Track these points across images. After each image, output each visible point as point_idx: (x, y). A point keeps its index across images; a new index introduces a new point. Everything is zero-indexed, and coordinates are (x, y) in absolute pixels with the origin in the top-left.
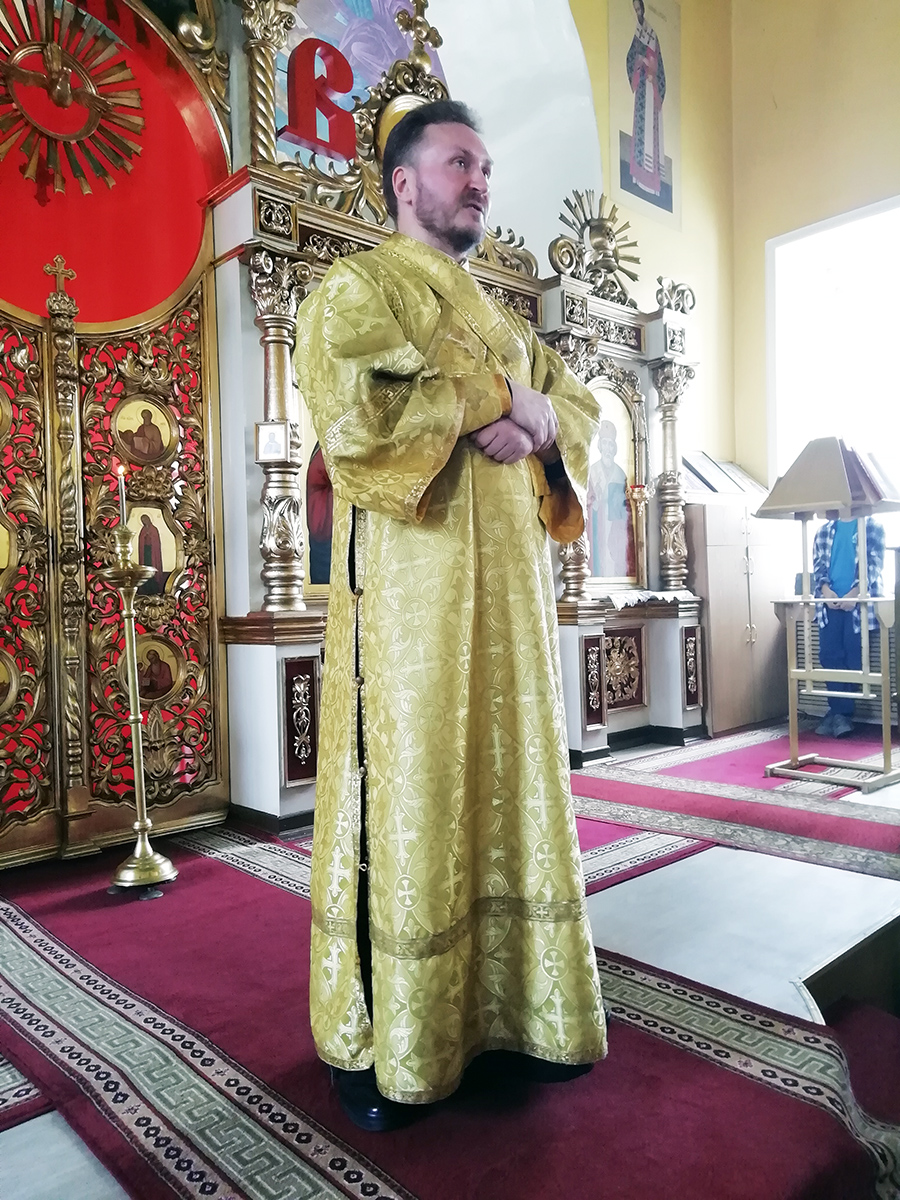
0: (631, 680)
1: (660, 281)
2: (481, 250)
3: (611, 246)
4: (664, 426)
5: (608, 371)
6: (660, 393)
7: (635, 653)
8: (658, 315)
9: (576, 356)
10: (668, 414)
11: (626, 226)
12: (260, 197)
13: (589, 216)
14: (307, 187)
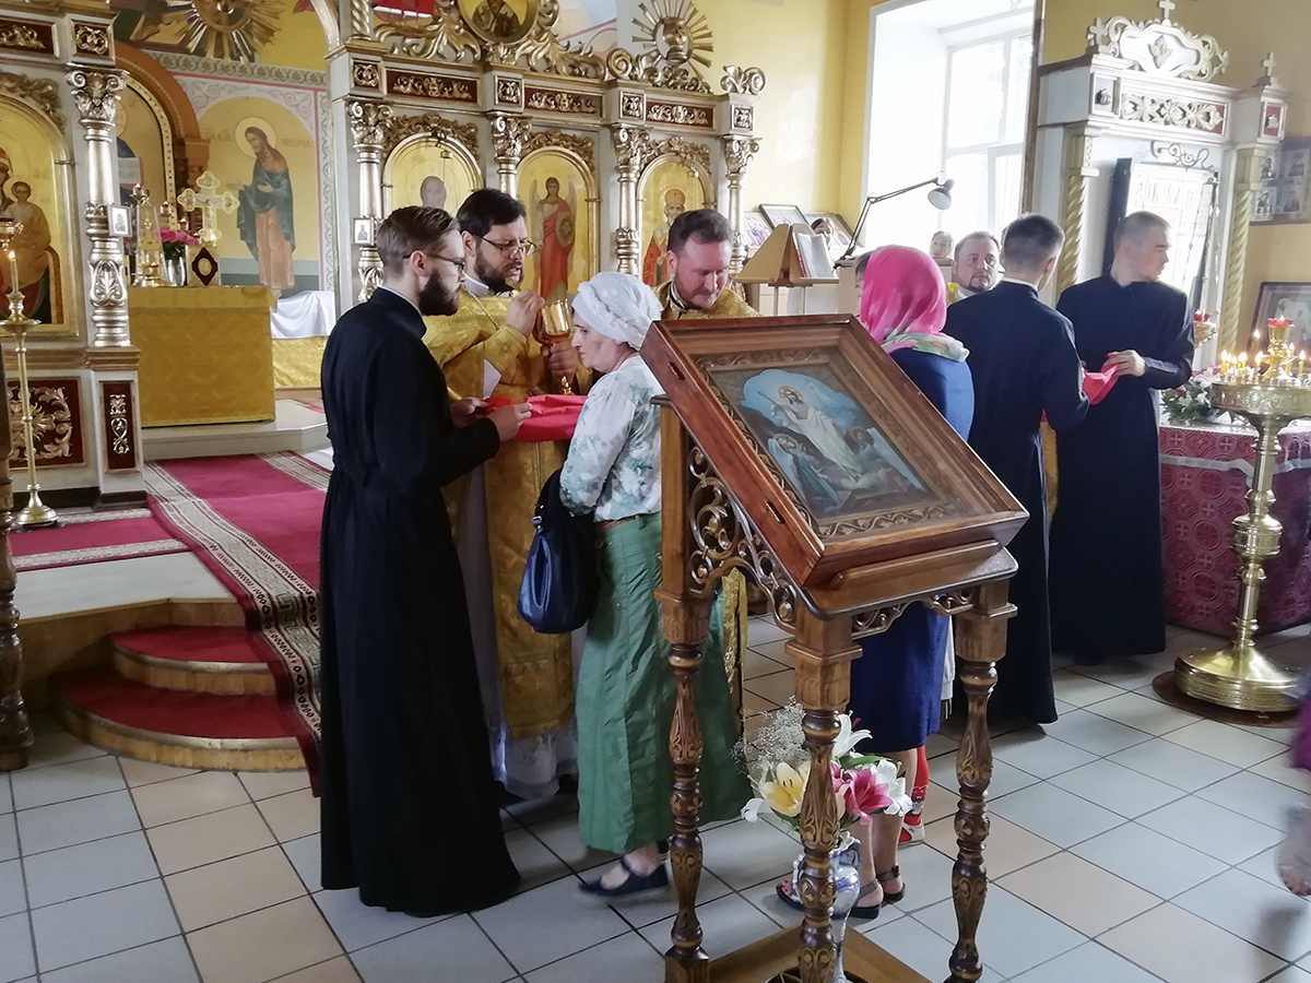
1: (725, 68)
4: (731, 192)
5: (676, 148)
6: (727, 165)
8: (726, 97)
9: (629, 144)
10: (735, 182)
11: (703, 18)
12: (355, 63)
13: (664, 16)
14: (398, 39)
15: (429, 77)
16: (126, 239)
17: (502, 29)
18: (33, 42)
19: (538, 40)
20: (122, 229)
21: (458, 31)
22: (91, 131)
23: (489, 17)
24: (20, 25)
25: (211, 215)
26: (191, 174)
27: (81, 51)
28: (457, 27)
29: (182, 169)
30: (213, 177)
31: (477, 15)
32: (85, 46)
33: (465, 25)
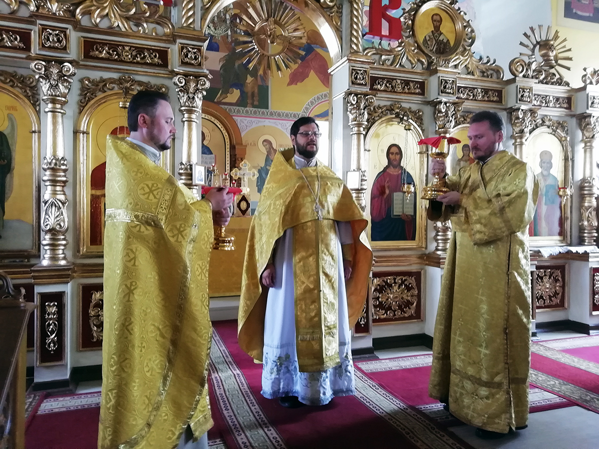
0: (556, 294)
1: (585, 69)
2: (469, 70)
3: (552, 55)
4: (585, 151)
5: (547, 123)
6: (583, 133)
7: (560, 279)
8: (584, 88)
9: (524, 120)
10: (588, 144)
11: (565, 40)
12: (352, 69)
13: (539, 40)
14: (377, 57)
15: (396, 79)
16: (203, 187)
17: (440, 50)
18: (156, 60)
19: (462, 56)
20: (201, 180)
21: (413, 51)
22: (186, 115)
23: (432, 42)
24: (148, 50)
25: (245, 181)
26: (237, 162)
27: (183, 63)
28: (413, 48)
29: (234, 159)
30: (247, 163)
31: (425, 40)
32: (187, 60)
33: (419, 47)
